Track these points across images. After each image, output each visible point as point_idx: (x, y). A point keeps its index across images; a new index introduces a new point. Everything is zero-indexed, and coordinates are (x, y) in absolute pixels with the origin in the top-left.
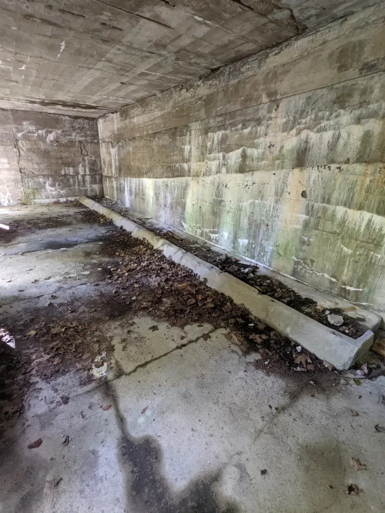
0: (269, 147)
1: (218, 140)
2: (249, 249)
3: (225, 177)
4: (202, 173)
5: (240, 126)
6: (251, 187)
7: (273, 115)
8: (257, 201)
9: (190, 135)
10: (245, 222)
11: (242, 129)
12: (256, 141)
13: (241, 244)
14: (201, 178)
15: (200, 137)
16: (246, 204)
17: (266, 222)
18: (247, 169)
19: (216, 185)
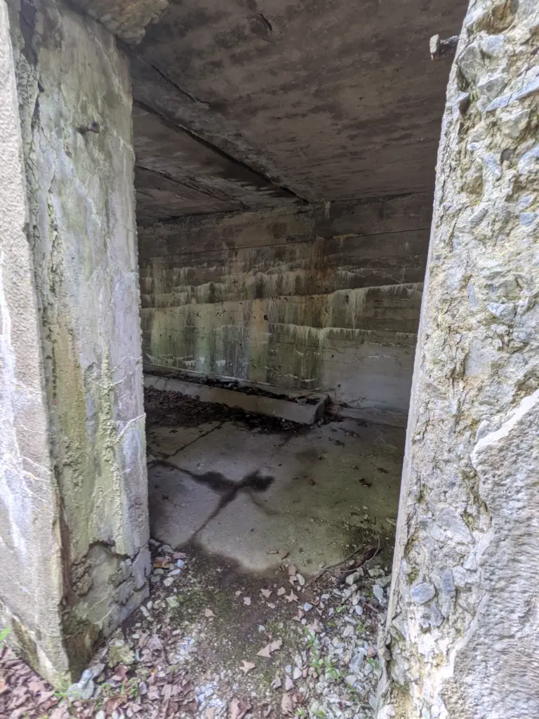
0: (234, 282)
1: (184, 274)
2: (228, 369)
3: (194, 306)
4: (169, 304)
5: (205, 264)
6: (222, 315)
8: (229, 326)
9: (152, 268)
10: (220, 345)
11: (208, 267)
12: (222, 277)
13: (219, 365)
15: (164, 271)
16: (219, 329)
17: (240, 342)
18: (217, 300)
19: (187, 314)
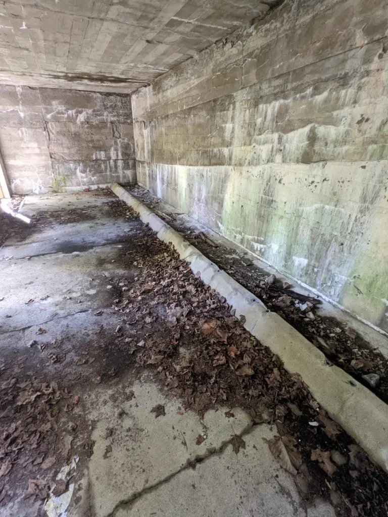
0: (359, 122)
1: (273, 114)
2: (309, 273)
3: (279, 168)
4: (247, 162)
5: (309, 91)
6: (319, 186)
7: (373, 66)
8: (327, 207)
9: (234, 109)
10: (305, 235)
11: (313, 95)
12: (335, 113)
13: (296, 263)
14: (245, 169)
15: (248, 111)
16: (309, 209)
17: (340, 240)
18: (315, 158)
19: (266, 177)
